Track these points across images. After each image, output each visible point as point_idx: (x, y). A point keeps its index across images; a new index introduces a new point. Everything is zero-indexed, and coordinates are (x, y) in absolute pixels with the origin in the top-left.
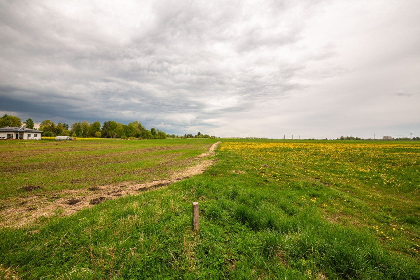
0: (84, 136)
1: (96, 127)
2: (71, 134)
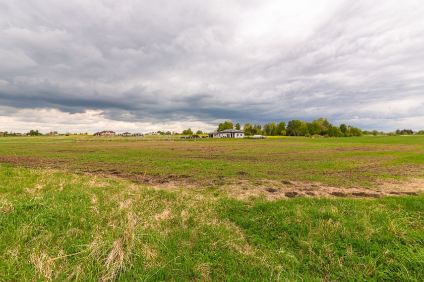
0: (272, 135)
1: (282, 126)
2: (263, 134)
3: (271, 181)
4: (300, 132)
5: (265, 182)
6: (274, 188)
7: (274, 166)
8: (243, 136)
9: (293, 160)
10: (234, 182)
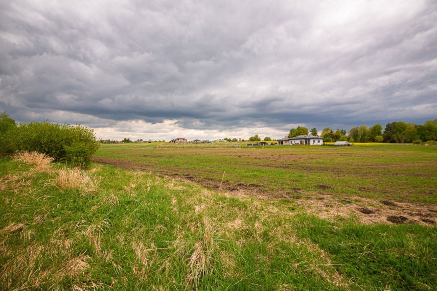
0: (362, 141)
1: (376, 130)
2: (348, 140)
3: (364, 199)
4: (404, 138)
5: (356, 201)
6: (369, 208)
7: (368, 181)
8: (321, 142)
9: (397, 174)
10: (313, 197)
